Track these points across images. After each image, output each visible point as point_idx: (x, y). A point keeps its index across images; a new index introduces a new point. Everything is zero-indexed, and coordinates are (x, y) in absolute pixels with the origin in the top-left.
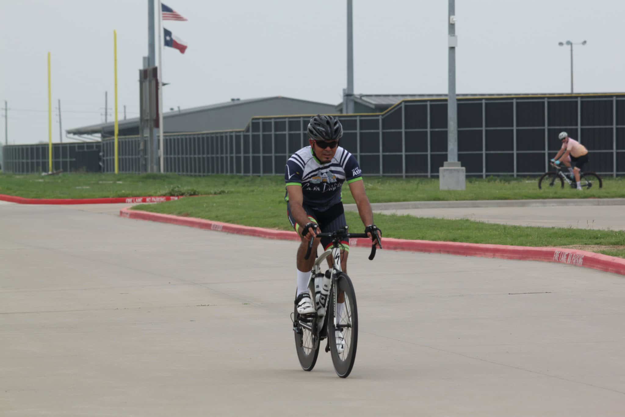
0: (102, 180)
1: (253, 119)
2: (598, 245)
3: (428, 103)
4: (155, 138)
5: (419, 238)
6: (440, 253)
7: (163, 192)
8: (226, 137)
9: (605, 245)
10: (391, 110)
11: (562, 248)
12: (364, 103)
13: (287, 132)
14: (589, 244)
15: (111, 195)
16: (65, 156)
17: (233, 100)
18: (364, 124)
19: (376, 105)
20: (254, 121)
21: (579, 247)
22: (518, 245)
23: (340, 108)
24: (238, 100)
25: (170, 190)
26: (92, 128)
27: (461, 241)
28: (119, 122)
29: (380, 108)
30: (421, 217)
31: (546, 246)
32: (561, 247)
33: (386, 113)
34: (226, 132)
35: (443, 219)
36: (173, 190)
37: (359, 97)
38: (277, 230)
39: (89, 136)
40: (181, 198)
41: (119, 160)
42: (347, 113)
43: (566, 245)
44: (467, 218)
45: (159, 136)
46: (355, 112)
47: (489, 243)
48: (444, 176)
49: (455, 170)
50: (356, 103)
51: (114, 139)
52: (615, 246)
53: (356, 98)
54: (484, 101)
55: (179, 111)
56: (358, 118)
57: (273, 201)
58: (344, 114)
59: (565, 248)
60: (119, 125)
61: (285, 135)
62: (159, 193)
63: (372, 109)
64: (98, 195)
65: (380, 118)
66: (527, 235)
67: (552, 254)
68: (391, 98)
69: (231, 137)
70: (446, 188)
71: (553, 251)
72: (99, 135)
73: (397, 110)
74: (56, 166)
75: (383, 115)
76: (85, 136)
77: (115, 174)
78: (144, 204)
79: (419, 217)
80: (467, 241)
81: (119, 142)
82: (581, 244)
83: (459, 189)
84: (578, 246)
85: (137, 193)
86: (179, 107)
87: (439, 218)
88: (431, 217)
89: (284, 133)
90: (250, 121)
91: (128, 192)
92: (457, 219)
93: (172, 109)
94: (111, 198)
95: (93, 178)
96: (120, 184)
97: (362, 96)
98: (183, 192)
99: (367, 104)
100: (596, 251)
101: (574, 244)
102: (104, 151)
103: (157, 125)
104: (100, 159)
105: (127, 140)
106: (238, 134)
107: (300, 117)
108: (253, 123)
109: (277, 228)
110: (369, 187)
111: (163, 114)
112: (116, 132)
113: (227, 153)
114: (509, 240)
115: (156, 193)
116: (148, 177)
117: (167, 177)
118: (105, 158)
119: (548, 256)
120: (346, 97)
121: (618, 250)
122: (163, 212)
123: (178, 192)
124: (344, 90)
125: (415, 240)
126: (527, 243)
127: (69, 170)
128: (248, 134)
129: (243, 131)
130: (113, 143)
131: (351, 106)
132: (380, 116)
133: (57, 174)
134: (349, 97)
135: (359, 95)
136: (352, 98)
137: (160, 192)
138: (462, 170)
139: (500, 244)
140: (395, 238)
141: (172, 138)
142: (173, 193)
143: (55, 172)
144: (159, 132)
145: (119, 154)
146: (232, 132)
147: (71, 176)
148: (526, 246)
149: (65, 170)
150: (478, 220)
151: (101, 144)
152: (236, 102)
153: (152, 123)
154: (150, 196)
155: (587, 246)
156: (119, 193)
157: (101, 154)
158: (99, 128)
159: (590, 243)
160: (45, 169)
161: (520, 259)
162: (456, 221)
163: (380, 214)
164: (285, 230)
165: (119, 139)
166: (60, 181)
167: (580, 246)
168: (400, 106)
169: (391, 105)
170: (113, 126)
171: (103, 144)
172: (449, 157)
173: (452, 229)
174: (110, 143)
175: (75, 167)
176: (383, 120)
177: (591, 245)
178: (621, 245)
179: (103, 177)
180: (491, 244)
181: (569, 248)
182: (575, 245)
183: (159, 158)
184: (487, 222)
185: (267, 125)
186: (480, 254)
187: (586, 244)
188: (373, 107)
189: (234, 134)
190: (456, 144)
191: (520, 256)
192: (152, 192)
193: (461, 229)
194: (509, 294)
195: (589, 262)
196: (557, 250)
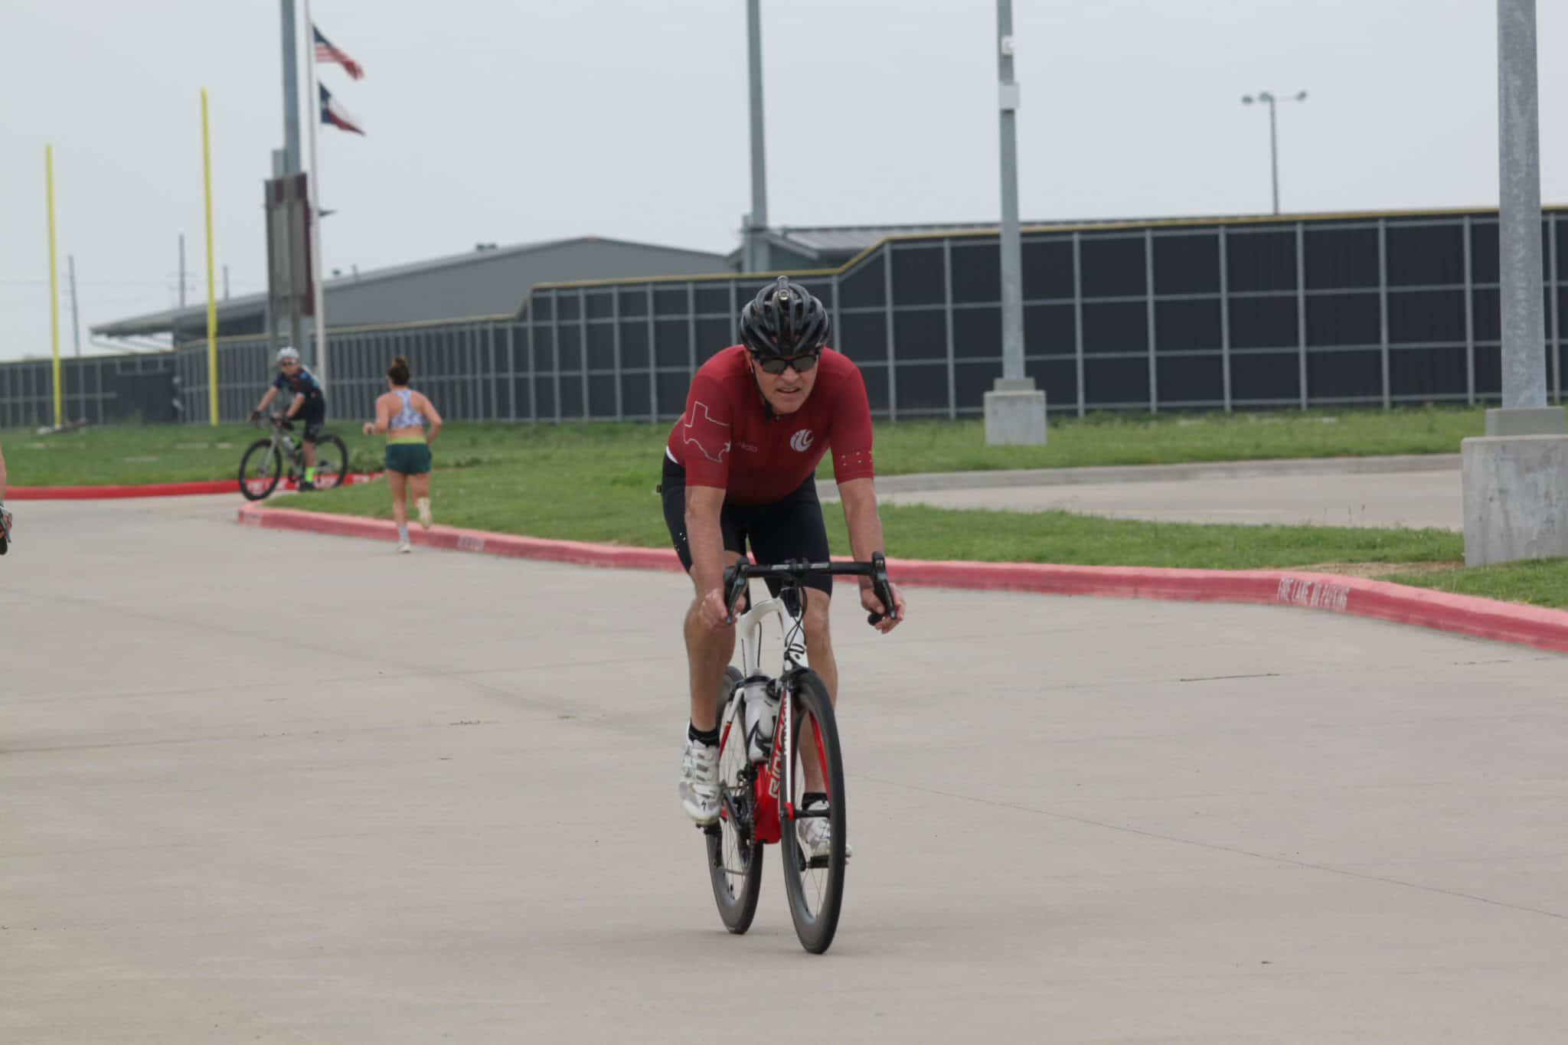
0: (183, 441)
1: (536, 290)
2: (1380, 563)
3: (946, 244)
4: (306, 341)
5: (955, 556)
6: (1008, 590)
8: (473, 333)
9: (1397, 562)
10: (858, 262)
11: (1297, 571)
12: (793, 248)
13: (615, 320)
14: (1358, 561)
16: (90, 388)
17: (480, 247)
19: (820, 252)
20: (539, 295)
21: (1337, 567)
22: (1192, 567)
23: (735, 261)
24: (493, 246)
25: (352, 459)
26: (150, 321)
27: (1057, 563)
28: (218, 304)
29: (832, 258)
30: (952, 508)
31: (1258, 567)
32: (1294, 569)
33: (846, 271)
34: (472, 323)
35: (1004, 512)
36: (357, 460)
37: (780, 233)
39: (145, 340)
41: (220, 393)
42: (753, 269)
43: (1304, 564)
44: (1061, 509)
45: (313, 336)
46: (773, 268)
47: (1122, 564)
48: (995, 414)
49: (1020, 398)
50: (773, 248)
51: (206, 346)
52: (1420, 563)
53: (774, 235)
54: (1076, 238)
55: (356, 275)
57: (597, 479)
58: (747, 273)
59: (1304, 571)
60: (219, 312)
61: (611, 326)
63: (810, 260)
65: (834, 282)
66: (1210, 544)
67: (1272, 585)
68: (854, 234)
69: (484, 333)
70: (1000, 441)
71: (1276, 578)
72: (168, 336)
73: (875, 259)
74: (71, 410)
75: (840, 275)
76: (136, 339)
77: (211, 427)
79: (946, 508)
80: (1069, 562)
81: (219, 353)
82: (1341, 562)
83: (1032, 442)
84: (1334, 565)
87: (994, 510)
88: (976, 507)
89: (609, 320)
90: (527, 295)
92: (1039, 510)
93: (337, 272)
94: (212, 481)
95: (161, 436)
96: (227, 450)
97: (787, 231)
99: (801, 250)
100: (1378, 577)
101: (1322, 562)
102: (182, 373)
103: (309, 310)
104: (173, 392)
105: (238, 345)
106: (500, 326)
107: (644, 284)
108: (535, 300)
111: (322, 283)
112: (212, 327)
113: (474, 371)
114: (1168, 555)
117: (335, 430)
118: (186, 390)
119: (1263, 592)
120: (748, 235)
121: (1428, 573)
123: (370, 463)
124: (745, 218)
125: (948, 560)
126: (1211, 563)
127: (102, 420)
128: (522, 325)
129: (512, 320)
130: (205, 354)
131: (763, 255)
132: (833, 278)
133: (75, 429)
134: (758, 235)
135: (781, 229)
136: (764, 235)
138: (1038, 397)
139: (1148, 565)
141: (344, 338)
142: (358, 467)
143: (69, 424)
144: (313, 326)
145: (219, 380)
146: (486, 322)
147: (110, 435)
148: (1211, 568)
149: (92, 419)
150: (1087, 512)
151: (177, 357)
152: (489, 253)
153: (298, 305)
155: (1354, 564)
156: (230, 469)
157: (176, 380)
158: (166, 318)
159: (1361, 558)
160: (45, 418)
161: (1199, 598)
162: (1035, 516)
165: (218, 345)
166: (82, 445)
167: (1339, 565)
168: (880, 252)
169: (858, 251)
170: (202, 315)
171: (182, 357)
172: (1007, 367)
173: (1031, 534)
174: (197, 355)
175: (115, 412)
176: (841, 286)
177: (1364, 562)
178: (1434, 561)
179: (186, 434)
180: (1126, 565)
181: (1312, 571)
182: (1325, 565)
184: (1110, 517)
185: (567, 305)
186: (1103, 590)
187: (1351, 561)
188: (814, 256)
189: (490, 327)
190: (1021, 337)
191: (1200, 592)
193: (1052, 534)
194: (1182, 680)
195: (1363, 603)
196: (1285, 575)
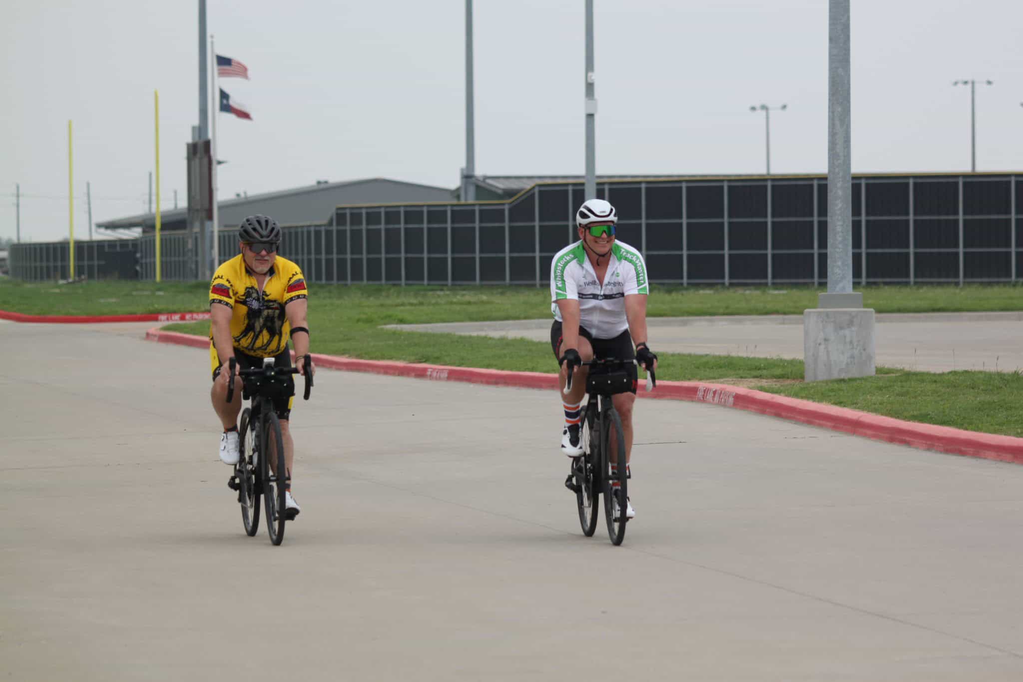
1: (338, 209)
2: (758, 379)
3: (571, 187)
4: (209, 234)
9: (767, 378)
12: (489, 187)
14: (745, 378)
15: (140, 310)
17: (319, 182)
19: (503, 189)
20: (339, 212)
23: (456, 193)
26: (130, 221)
29: (509, 193)
31: (689, 379)
32: (708, 381)
33: (513, 201)
37: (482, 179)
39: (126, 231)
41: (162, 263)
42: (466, 200)
43: (714, 378)
45: (213, 231)
46: (476, 200)
50: (478, 187)
51: (155, 235)
53: (477, 179)
55: (246, 197)
59: (712, 382)
62: (202, 309)
66: (669, 365)
67: (695, 390)
68: (524, 180)
71: (697, 386)
75: (509, 204)
76: (122, 230)
77: (156, 283)
81: (160, 239)
90: (333, 211)
91: (162, 307)
94: (138, 314)
96: (160, 296)
97: (485, 177)
99: (493, 189)
100: (752, 387)
101: (726, 377)
102: (142, 252)
103: (210, 217)
104: (137, 261)
105: (172, 236)
108: (337, 214)
111: (217, 203)
112: (158, 226)
115: (199, 308)
118: (143, 261)
119: (690, 394)
120: (464, 179)
121: (782, 386)
124: (462, 170)
129: (325, 225)
130: (154, 240)
131: (471, 191)
132: (506, 205)
134: (468, 179)
136: (474, 180)
137: (203, 306)
144: (213, 227)
145: (162, 256)
152: (323, 186)
153: (203, 215)
155: (742, 379)
156: (150, 307)
159: (748, 375)
165: (160, 235)
167: (734, 379)
168: (533, 191)
171: (141, 242)
177: (748, 378)
179: (140, 286)
181: (717, 383)
185: (356, 217)
188: (500, 192)
192: (194, 307)
195: (742, 402)
196: (702, 385)
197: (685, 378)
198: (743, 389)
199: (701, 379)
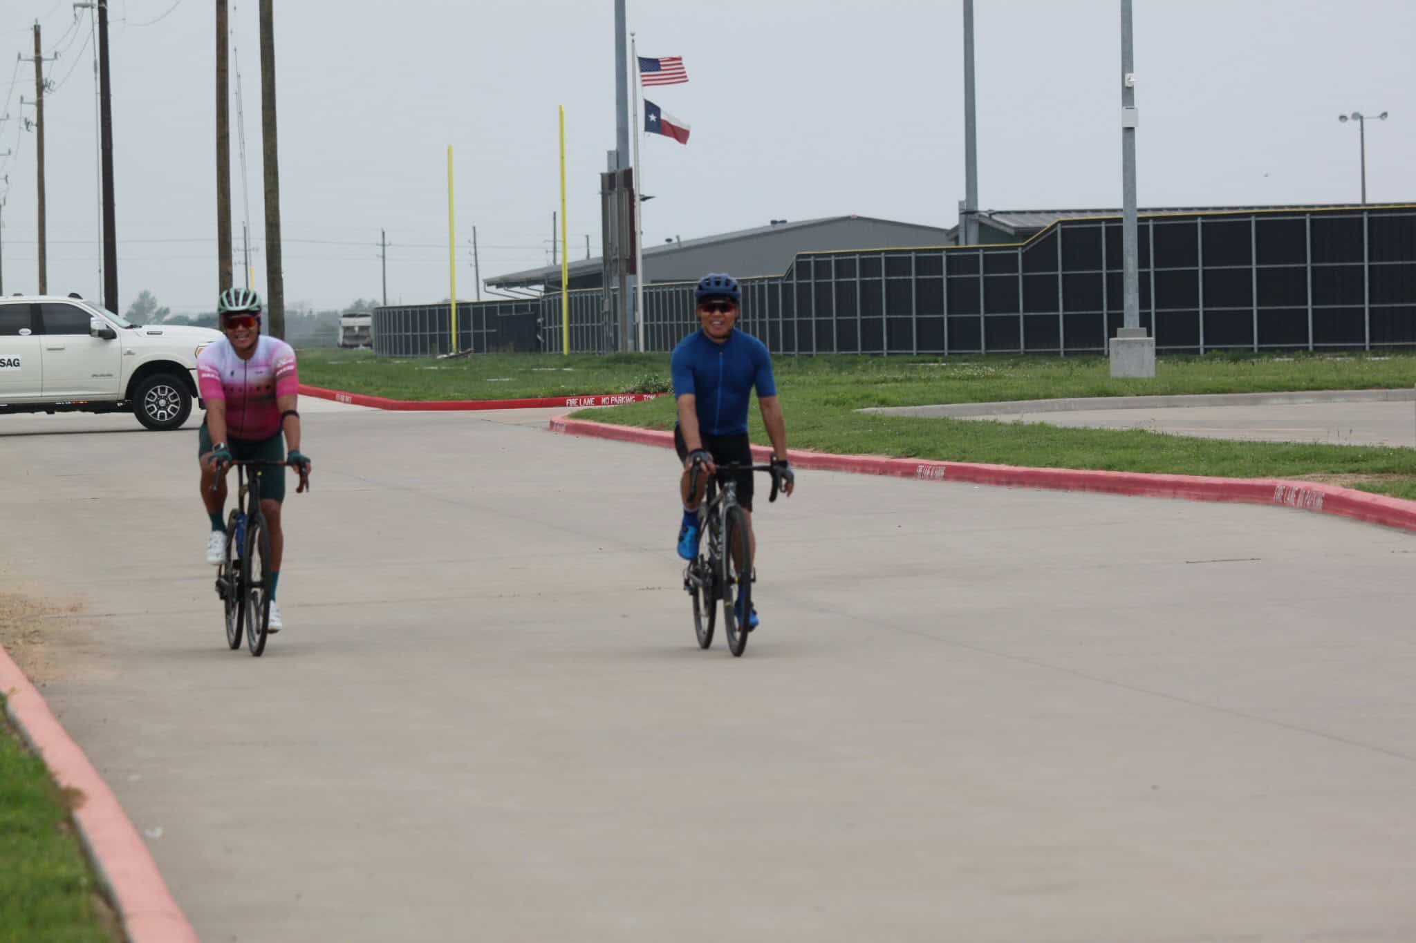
0: (538, 366)
1: (799, 256)
2: (1355, 474)
3: (1103, 225)
4: (629, 292)
5: (1050, 464)
6: (1084, 490)
7: (631, 387)
8: (753, 287)
9: (1366, 473)
10: (1038, 237)
11: (1290, 480)
12: (996, 226)
13: (857, 279)
14: (1338, 472)
15: (541, 392)
16: (478, 325)
17: (774, 222)
18: (993, 262)
19: (1015, 228)
20: (800, 260)
21: (1321, 477)
22: (1217, 475)
23: (953, 234)
24: (784, 222)
25: (643, 382)
26: (529, 276)
27: (1121, 470)
28: (569, 264)
29: (1023, 233)
30: (1063, 426)
31: (1264, 476)
32: (1289, 478)
33: (1028, 244)
34: (753, 280)
35: (1101, 430)
36: (646, 383)
37: (987, 215)
38: (812, 452)
39: (524, 290)
40: (662, 396)
41: (570, 329)
42: (966, 243)
43: (1297, 474)
44: (1141, 428)
45: (635, 289)
46: (980, 242)
47: (1168, 473)
48: (1117, 354)
49: (1136, 342)
50: (981, 225)
51: (561, 294)
52: (1383, 475)
53: (981, 216)
54: (1199, 221)
55: (679, 243)
56: (981, 253)
57: (814, 400)
58: (962, 245)
59: (1295, 479)
60: (569, 271)
61: (855, 282)
62: (623, 389)
63: (1009, 235)
64: (518, 394)
65: (1019, 252)
66: (1236, 457)
67: (1271, 490)
68: (1042, 216)
69: (762, 288)
70: (1120, 374)
71: (1273, 485)
72: (541, 287)
73: (1050, 235)
74: (464, 342)
75: (1023, 247)
76: (517, 289)
77: (562, 355)
78: (598, 407)
79: (1058, 426)
80: (1130, 470)
81: (570, 299)
82: (1326, 473)
83: (1145, 375)
84: (1319, 475)
85: (587, 388)
86: (678, 237)
87: (1093, 427)
88: (1080, 426)
89: (854, 279)
90: (793, 260)
91: (570, 387)
92: (1124, 429)
93: (669, 240)
94: (540, 398)
95: (524, 361)
96: (568, 373)
97: (992, 213)
98: (665, 386)
99: (1002, 228)
100: (1347, 485)
101: (1312, 472)
102: (544, 316)
103: (632, 270)
104: (538, 329)
105: (583, 295)
106: (772, 283)
107: (880, 252)
108: (798, 263)
109: (812, 449)
110: (989, 374)
111: (643, 250)
112: (565, 282)
113: (754, 316)
114: (1203, 466)
115: (618, 388)
116: (618, 360)
117: (651, 359)
118: (546, 328)
119: (1264, 495)
120: (964, 216)
121: (1387, 483)
122: (623, 422)
123: (655, 386)
124: (961, 203)
125: (1045, 467)
126: (1232, 472)
127: (485, 349)
128: (790, 282)
129: (782, 278)
130: (560, 300)
131: (974, 231)
132: (1019, 249)
133: (465, 355)
134: (969, 216)
135: (986, 212)
136: (976, 217)
137: (624, 386)
138: (1149, 342)
139: (1186, 474)
140: (1011, 465)
141: (660, 290)
142: (647, 388)
143: (460, 352)
144: (636, 282)
145: (570, 321)
146: (763, 280)
147: (486, 359)
148: (1229, 476)
149: (478, 349)
150: (1159, 431)
151: (540, 303)
152: (779, 227)
153: (624, 267)
154: (608, 394)
155: (1334, 475)
156: (555, 389)
157: (539, 320)
158: (539, 275)
159: (1341, 470)
160: (444, 349)
161: (1219, 499)
162: (1122, 433)
163: (994, 422)
164: (827, 453)
165: (569, 293)
166: (465, 368)
167: (1323, 475)
168: (1054, 230)
169: (1040, 228)
170: (560, 272)
171: (544, 302)
172: (1127, 319)
173: (1111, 448)
174: (555, 300)
175: (495, 343)
176: (1023, 254)
177: (1343, 473)
178: (1394, 472)
179: (541, 361)
180: (1172, 473)
181: (1302, 480)
182: (1313, 475)
183: (636, 328)
184: (1175, 434)
185: (822, 267)
186: (1150, 491)
187: (1333, 472)
188: (1012, 232)
189: (766, 283)
190: (1137, 295)
191: (1218, 494)
192: (611, 387)
193: (1126, 448)
194: (1188, 562)
195: (1334, 505)
196: (1281, 483)
197: (1258, 474)
198: (1334, 487)
199: (1279, 476)
